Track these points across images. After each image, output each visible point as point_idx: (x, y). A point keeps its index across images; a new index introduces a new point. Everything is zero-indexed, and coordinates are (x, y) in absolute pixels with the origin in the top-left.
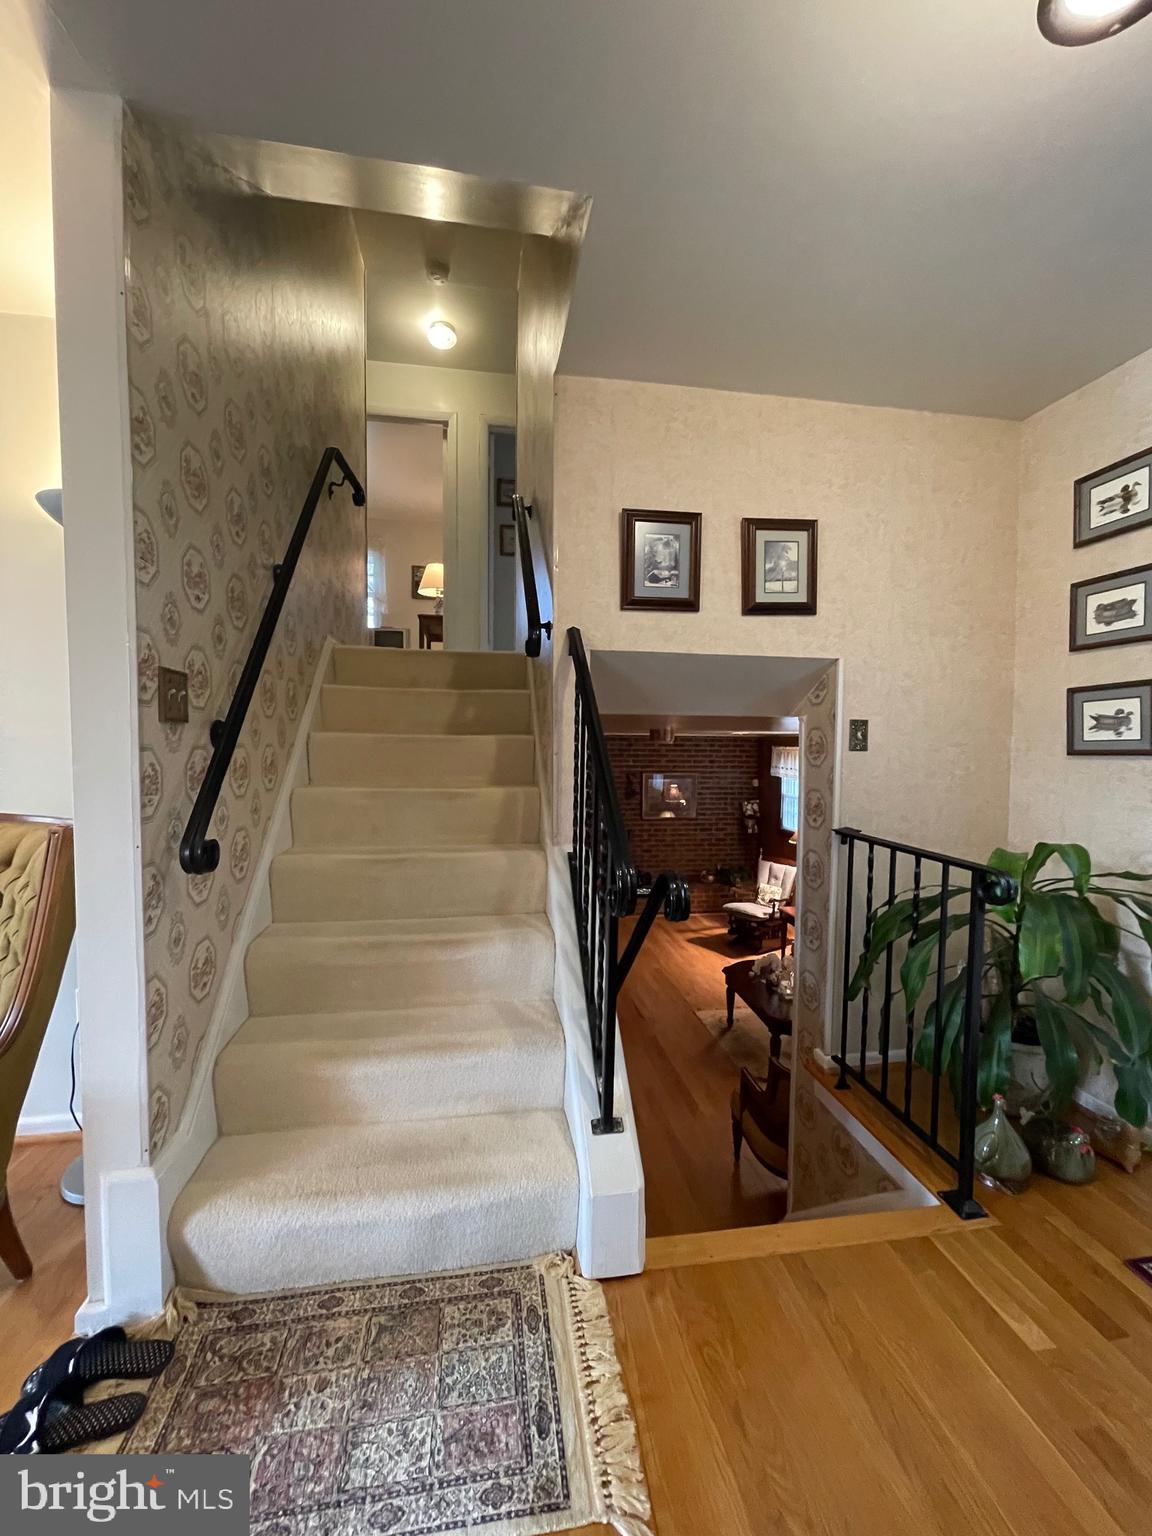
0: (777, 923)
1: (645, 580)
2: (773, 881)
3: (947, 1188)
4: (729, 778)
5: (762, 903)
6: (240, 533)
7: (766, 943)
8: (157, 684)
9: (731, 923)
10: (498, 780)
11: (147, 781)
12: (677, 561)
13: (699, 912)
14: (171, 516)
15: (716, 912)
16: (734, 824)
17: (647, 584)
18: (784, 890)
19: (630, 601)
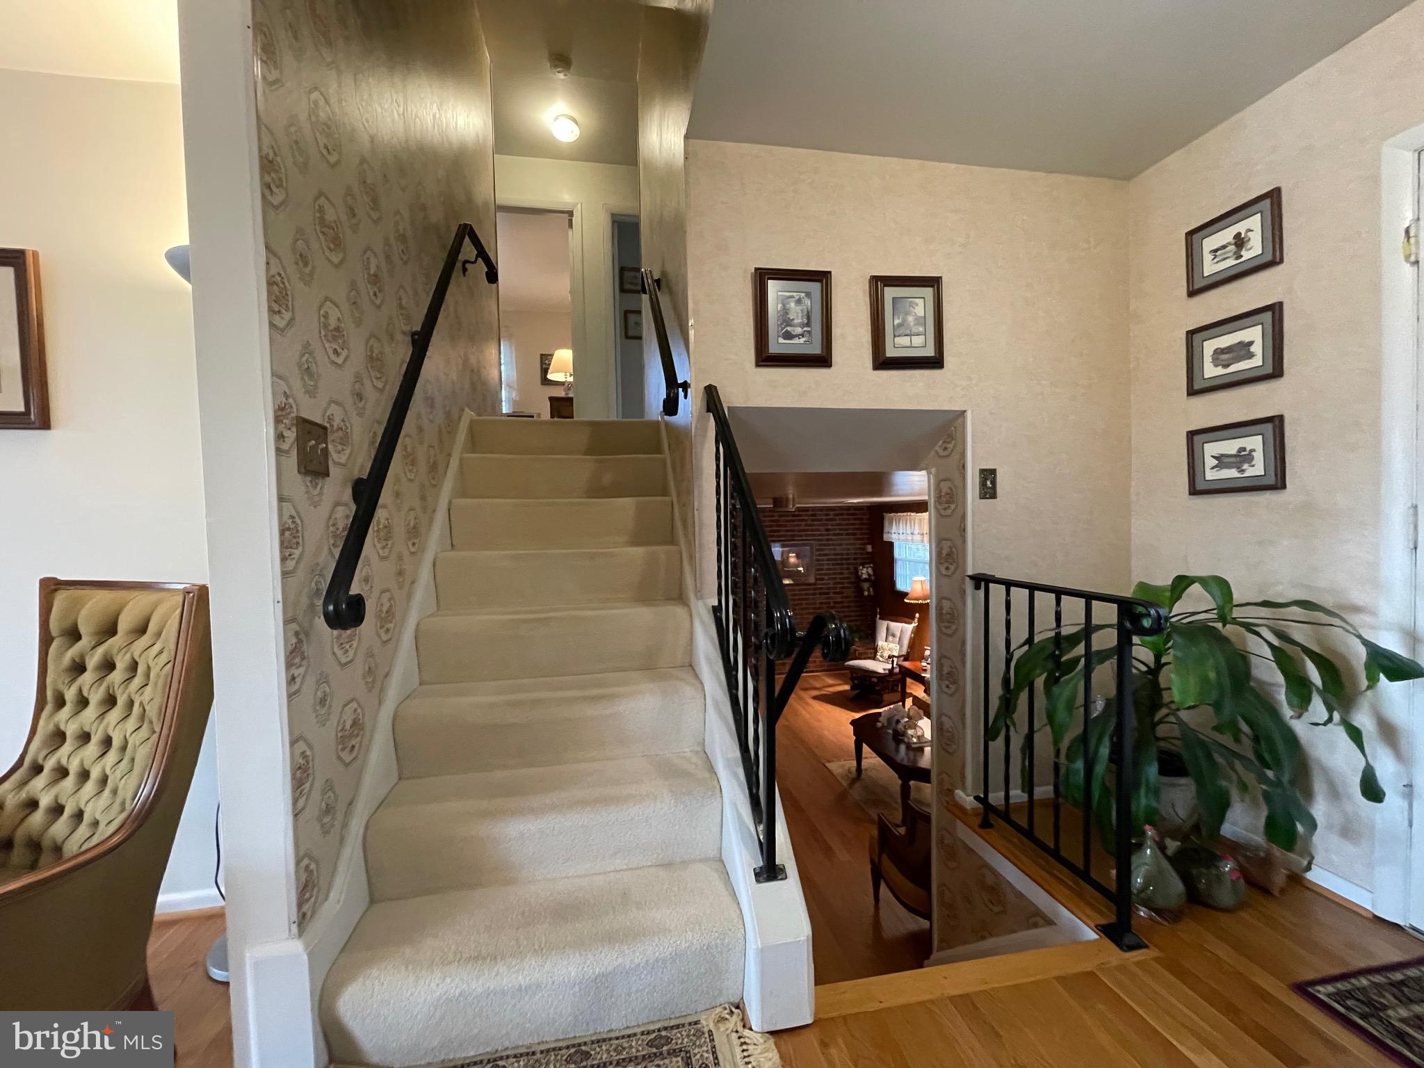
0: (895, 677)
1: (778, 336)
2: (890, 638)
3: (1103, 922)
4: (846, 545)
5: (881, 659)
6: (378, 294)
7: (886, 697)
8: (295, 434)
9: (852, 679)
10: (638, 539)
11: (287, 533)
12: (809, 318)
13: (821, 671)
14: (306, 264)
15: (835, 670)
16: (850, 588)
17: (781, 340)
18: (901, 647)
19: (765, 359)
